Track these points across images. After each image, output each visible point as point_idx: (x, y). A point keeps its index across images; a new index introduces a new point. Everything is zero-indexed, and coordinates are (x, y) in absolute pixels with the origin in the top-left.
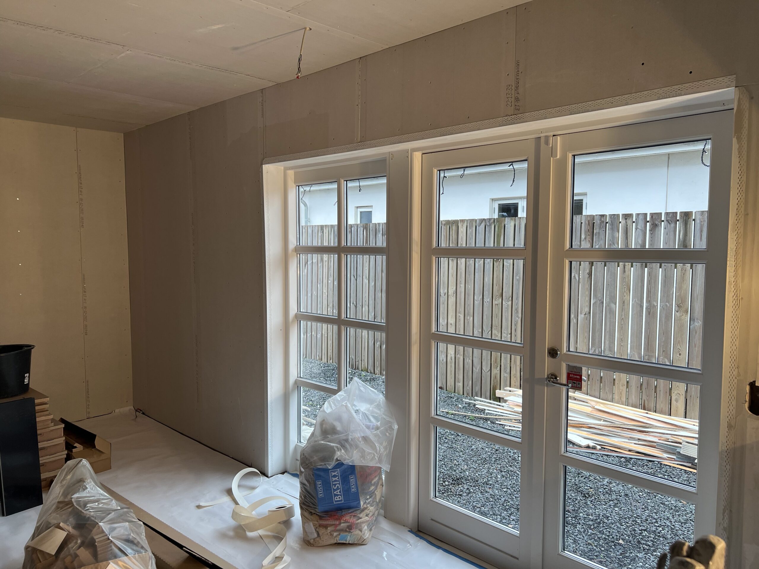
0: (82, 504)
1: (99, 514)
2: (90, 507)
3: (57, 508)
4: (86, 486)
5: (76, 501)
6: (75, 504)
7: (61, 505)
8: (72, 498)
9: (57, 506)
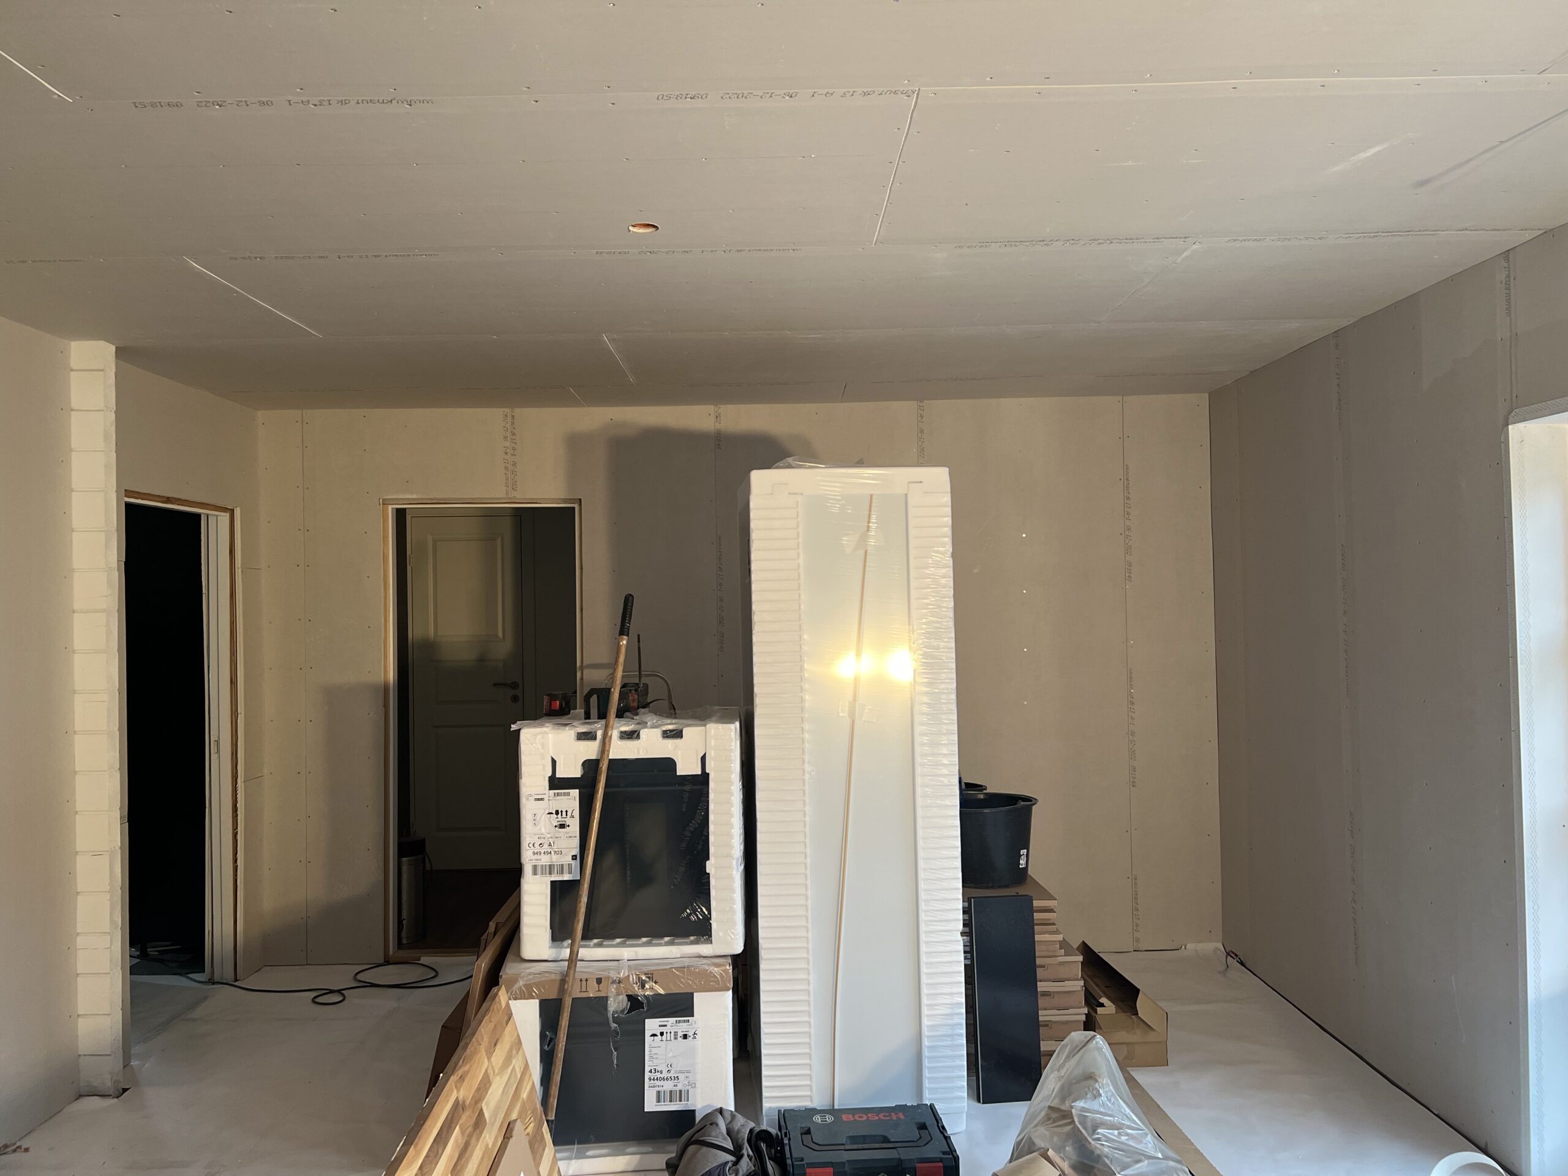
0: (1089, 1125)
1: (1118, 1154)
2: (1104, 1136)
3: (1048, 1118)
4: (1099, 1091)
5: (1080, 1116)
6: (1076, 1119)
7: (1054, 1115)
8: (1072, 1107)
9: (1047, 1114)
